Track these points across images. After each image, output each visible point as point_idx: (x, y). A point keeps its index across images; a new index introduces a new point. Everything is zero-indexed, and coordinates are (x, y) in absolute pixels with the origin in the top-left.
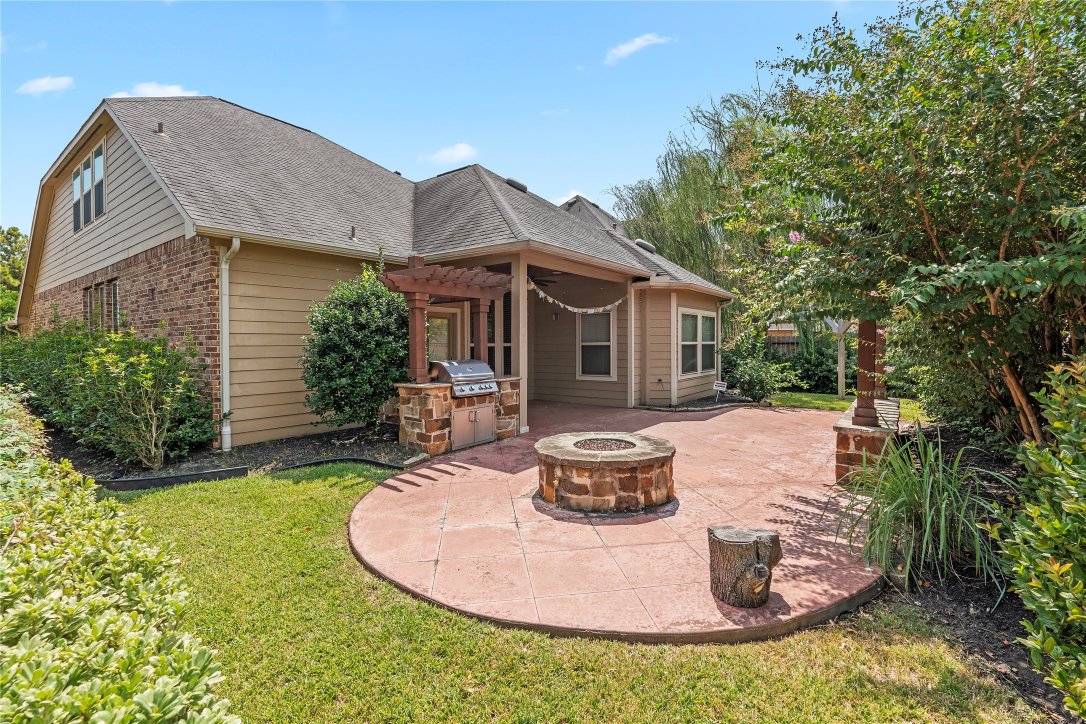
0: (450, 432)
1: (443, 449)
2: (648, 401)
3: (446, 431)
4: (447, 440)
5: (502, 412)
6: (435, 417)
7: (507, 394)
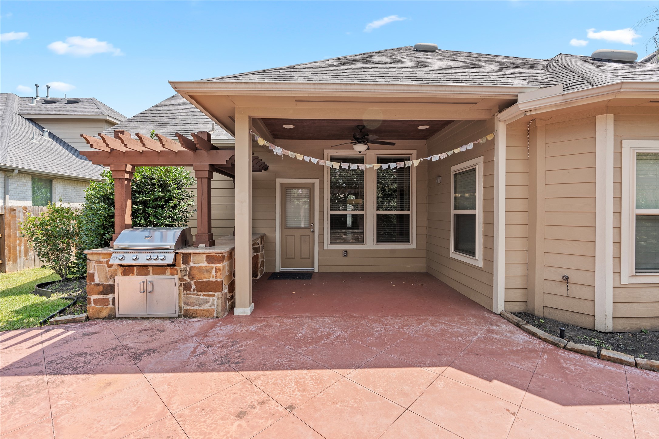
0: (114, 299)
1: (105, 313)
2: (538, 311)
3: (110, 297)
4: (111, 306)
5: (194, 287)
6: (97, 281)
7: (200, 269)
